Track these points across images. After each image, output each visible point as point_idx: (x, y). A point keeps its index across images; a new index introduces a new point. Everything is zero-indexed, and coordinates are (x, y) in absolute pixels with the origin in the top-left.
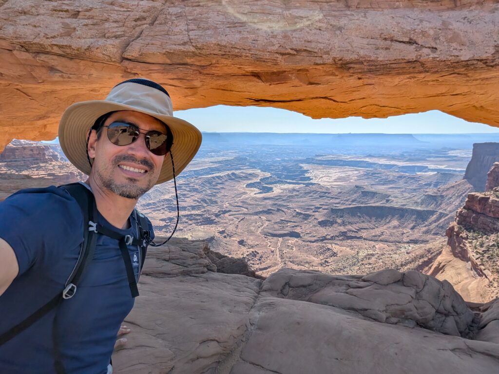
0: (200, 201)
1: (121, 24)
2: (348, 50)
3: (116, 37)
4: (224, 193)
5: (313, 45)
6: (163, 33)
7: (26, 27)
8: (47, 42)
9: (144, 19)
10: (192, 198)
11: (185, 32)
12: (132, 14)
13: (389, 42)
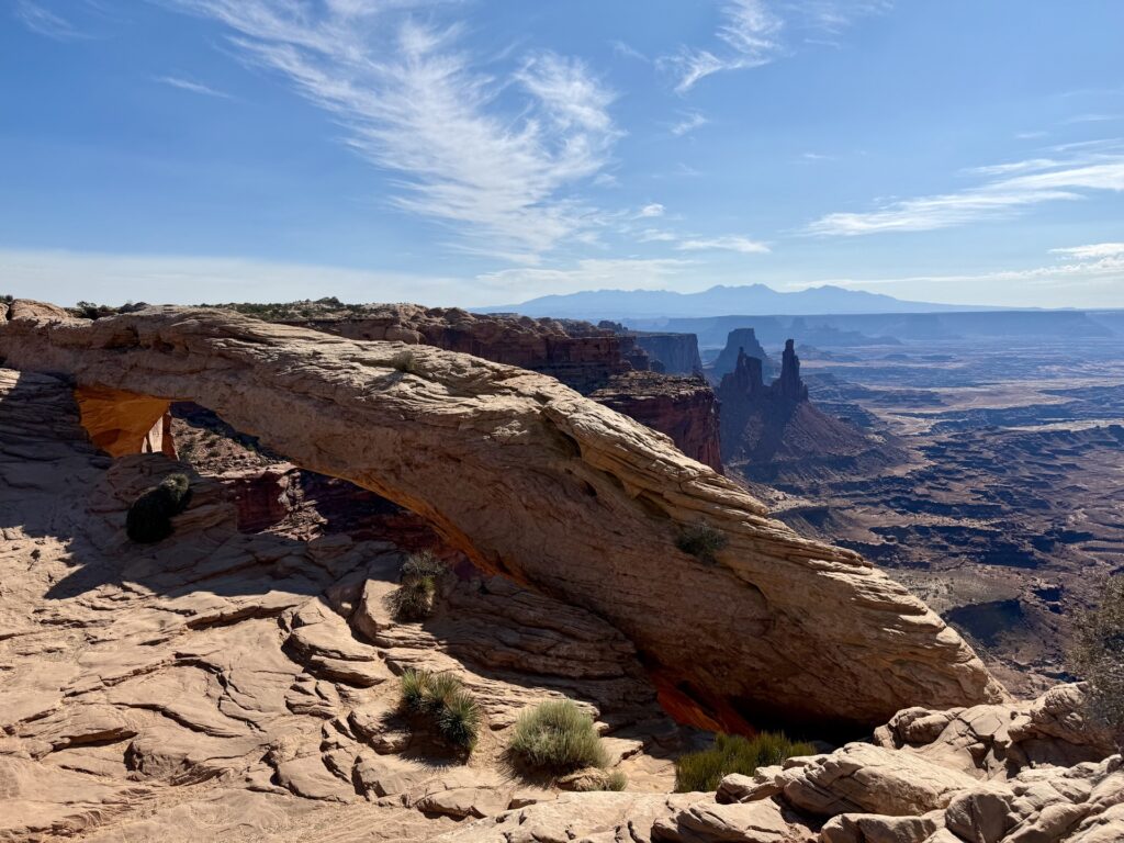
0: (991, 493)
4: (1076, 481)
10: (970, 482)
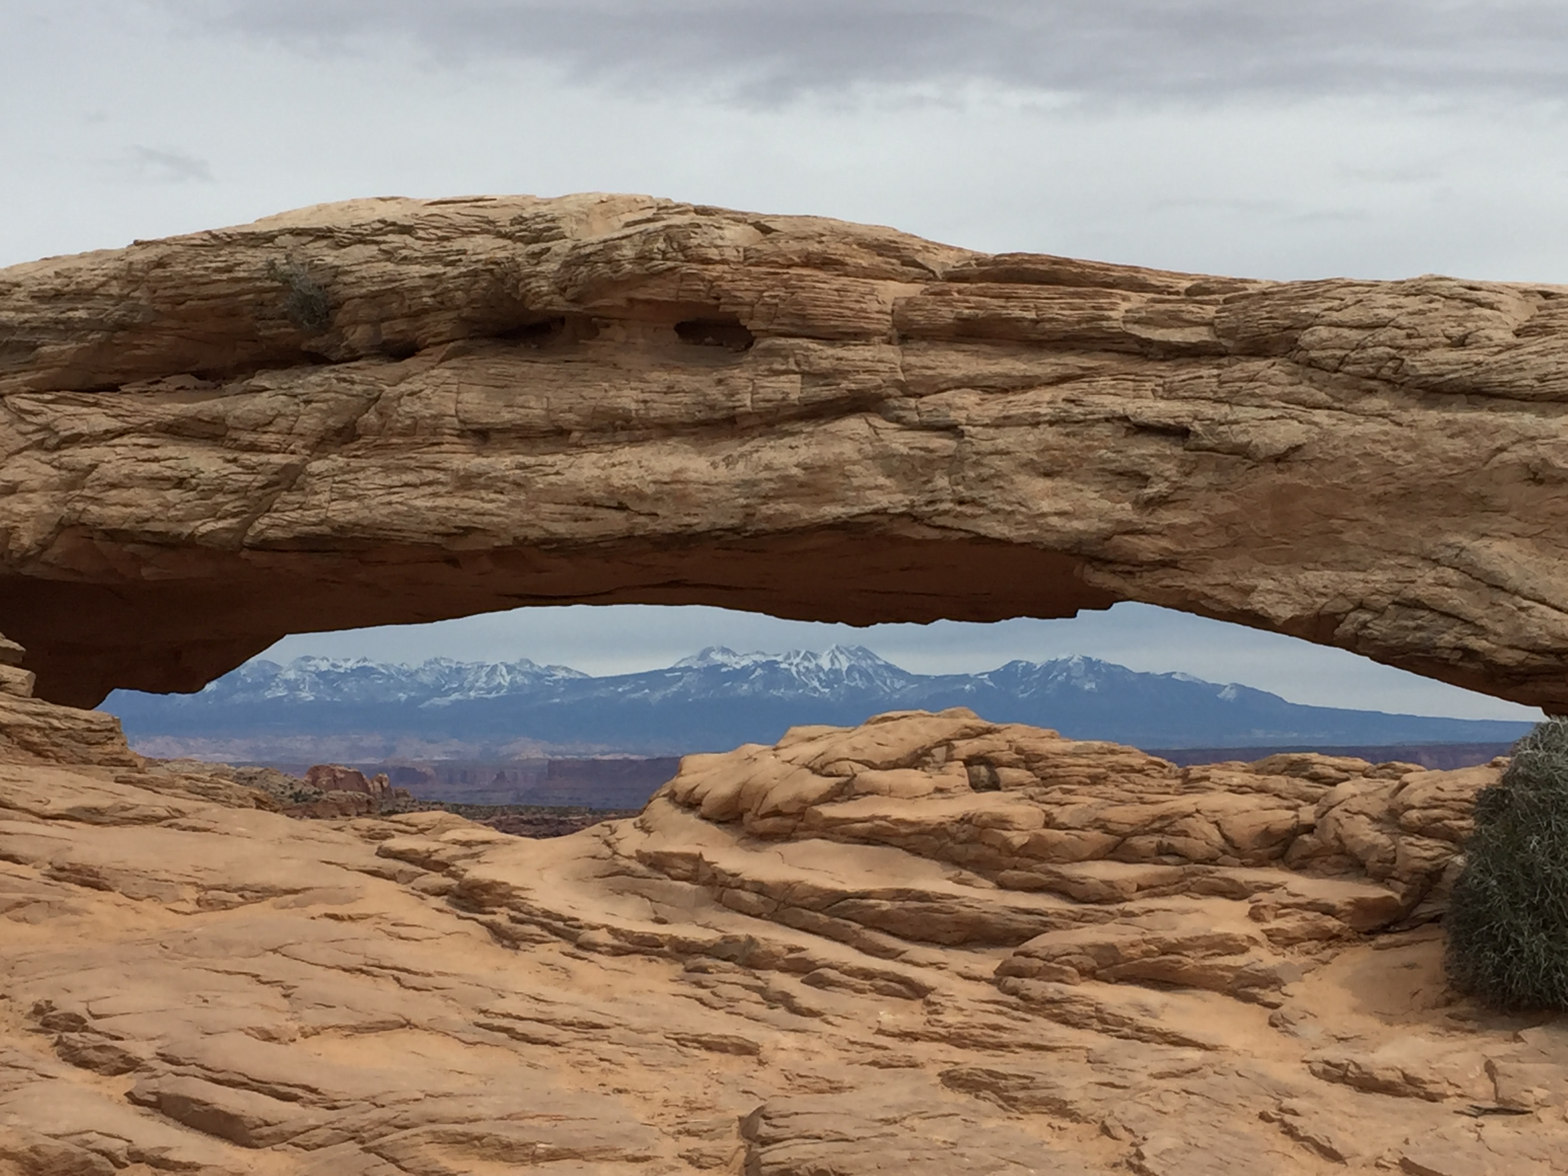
1: (242, 494)
2: (534, 526)
3: (234, 515)
5: (486, 519)
6: (297, 506)
7: (113, 508)
8: (139, 528)
9: (277, 483)
11: (326, 505)
12: (260, 477)
13: (590, 510)
